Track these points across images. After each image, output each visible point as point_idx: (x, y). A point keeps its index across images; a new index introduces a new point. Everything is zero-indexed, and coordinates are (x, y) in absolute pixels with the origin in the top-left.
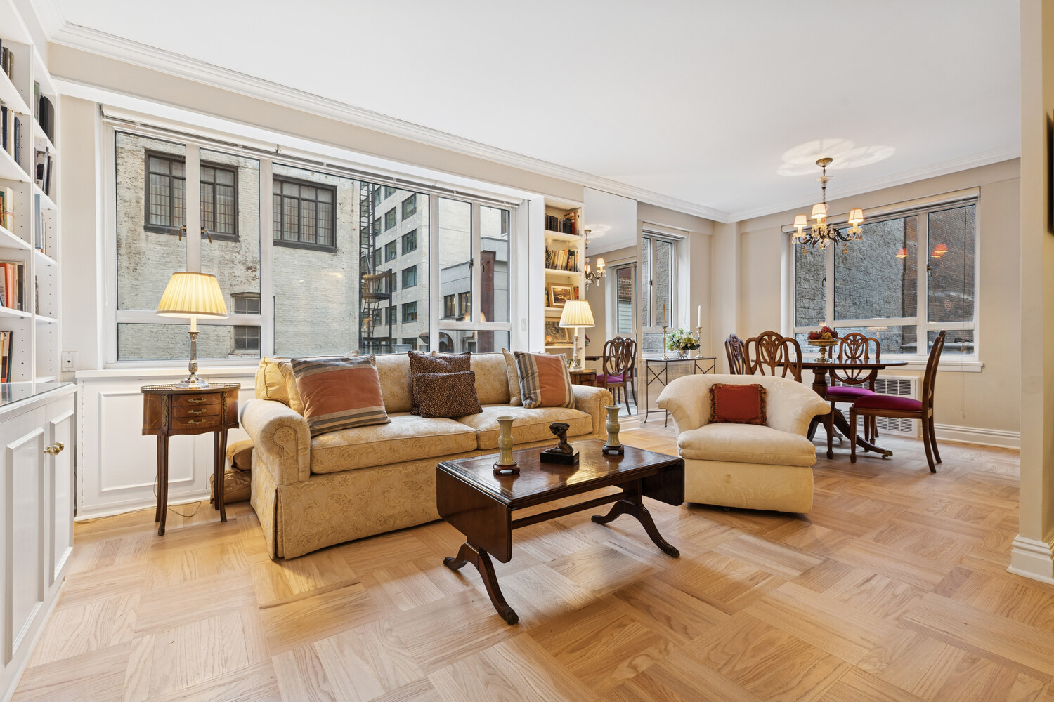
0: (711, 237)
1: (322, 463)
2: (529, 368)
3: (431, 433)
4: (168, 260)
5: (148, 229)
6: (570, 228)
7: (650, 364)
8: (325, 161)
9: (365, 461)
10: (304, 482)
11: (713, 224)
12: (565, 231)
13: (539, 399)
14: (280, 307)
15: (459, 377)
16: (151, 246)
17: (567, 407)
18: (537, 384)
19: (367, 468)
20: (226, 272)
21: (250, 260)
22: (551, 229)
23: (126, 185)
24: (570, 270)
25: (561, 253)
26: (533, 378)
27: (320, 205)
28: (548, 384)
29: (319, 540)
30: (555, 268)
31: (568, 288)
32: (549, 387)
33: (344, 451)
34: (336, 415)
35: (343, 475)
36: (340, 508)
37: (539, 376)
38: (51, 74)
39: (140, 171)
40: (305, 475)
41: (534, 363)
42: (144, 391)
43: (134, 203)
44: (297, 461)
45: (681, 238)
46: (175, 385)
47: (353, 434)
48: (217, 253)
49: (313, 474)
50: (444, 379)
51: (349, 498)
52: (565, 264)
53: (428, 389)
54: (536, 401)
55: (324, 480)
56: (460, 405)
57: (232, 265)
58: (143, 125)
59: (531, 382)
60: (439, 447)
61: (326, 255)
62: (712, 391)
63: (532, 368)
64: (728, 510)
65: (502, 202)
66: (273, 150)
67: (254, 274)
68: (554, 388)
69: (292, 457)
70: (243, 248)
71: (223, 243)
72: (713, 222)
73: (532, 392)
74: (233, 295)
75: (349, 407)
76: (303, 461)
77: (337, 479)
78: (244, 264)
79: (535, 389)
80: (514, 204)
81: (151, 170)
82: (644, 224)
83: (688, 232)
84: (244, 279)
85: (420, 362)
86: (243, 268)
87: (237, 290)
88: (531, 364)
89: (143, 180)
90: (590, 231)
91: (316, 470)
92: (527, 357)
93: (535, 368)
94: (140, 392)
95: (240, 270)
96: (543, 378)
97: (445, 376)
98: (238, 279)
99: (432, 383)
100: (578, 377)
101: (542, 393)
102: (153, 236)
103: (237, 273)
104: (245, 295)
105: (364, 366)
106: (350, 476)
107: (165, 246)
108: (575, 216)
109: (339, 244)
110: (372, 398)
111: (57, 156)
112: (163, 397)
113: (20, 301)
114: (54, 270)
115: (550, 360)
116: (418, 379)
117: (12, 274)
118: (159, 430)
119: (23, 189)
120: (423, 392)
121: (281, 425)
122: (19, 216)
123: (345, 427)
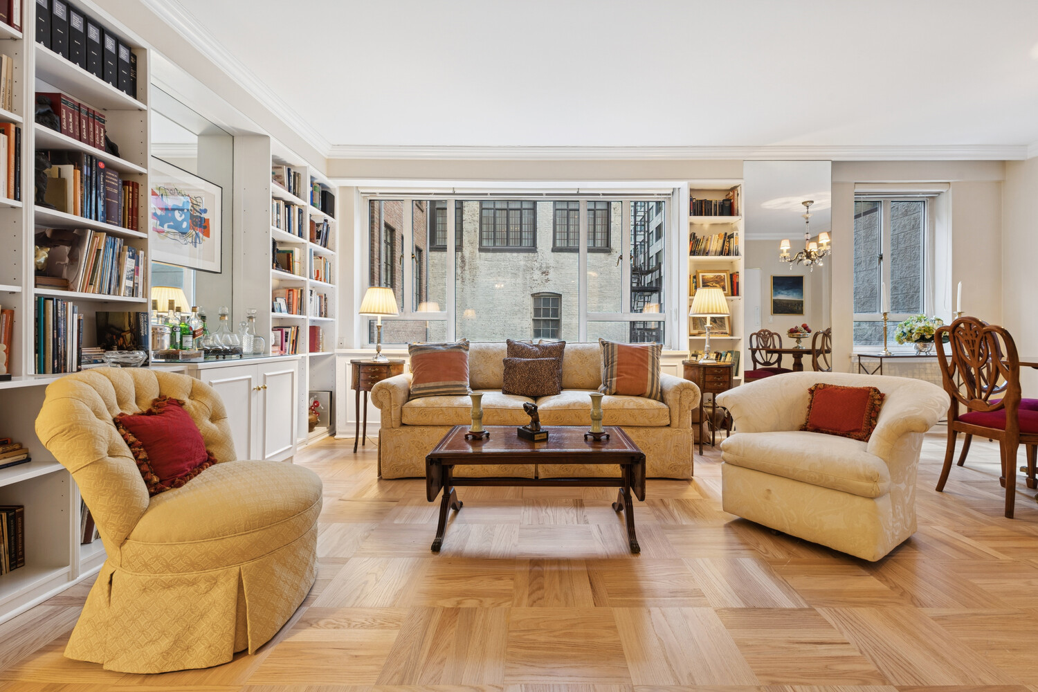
0: (999, 183)
1: (407, 417)
2: (610, 356)
3: (491, 406)
4: (492, 271)
5: (481, 250)
6: (728, 208)
7: (863, 360)
8: (489, 192)
9: (436, 421)
10: (396, 428)
11: (1003, 164)
12: (721, 214)
13: (614, 387)
14: (565, 303)
15: (541, 362)
16: (482, 262)
17: (649, 397)
18: (615, 372)
19: (440, 426)
20: (528, 277)
21: (544, 266)
22: (695, 215)
23: (469, 221)
24: (728, 255)
25: (715, 237)
26: (612, 367)
27: (598, 213)
28: (626, 373)
29: (404, 471)
30: (707, 254)
31: (722, 274)
32: (626, 376)
33: (422, 410)
34: (427, 385)
35: (422, 428)
36: (418, 451)
37: (618, 365)
38: (328, 177)
39: (476, 209)
40: (396, 424)
41: (616, 352)
42: (353, 362)
43: (473, 233)
44: (391, 413)
45: (939, 193)
46: (369, 360)
47: (433, 400)
48: (522, 263)
49: (404, 425)
50: (527, 363)
51: (425, 446)
52: (719, 249)
53: (511, 371)
54: (611, 388)
55: (408, 429)
56: (538, 386)
57: (532, 271)
58: (380, 193)
59: (609, 370)
60: (496, 418)
61: (602, 255)
62: (811, 391)
63: (612, 357)
64: (775, 533)
65: (653, 195)
66: (451, 192)
67: (547, 277)
68: (633, 377)
69: (388, 410)
70: (540, 257)
71: (526, 254)
72: (1004, 162)
73: (609, 379)
74: (533, 295)
75: (437, 380)
76: (395, 413)
77: (417, 430)
78: (540, 269)
79: (612, 377)
80: (666, 194)
81: (483, 207)
82: (857, 185)
83: (949, 183)
84: (539, 282)
85: (513, 349)
86: (539, 273)
87: (535, 291)
88: (613, 353)
89: (478, 216)
90: (812, 202)
91: (404, 421)
92: (610, 346)
93: (616, 357)
94: (350, 363)
95: (537, 275)
96: (622, 367)
97: (528, 361)
98: (536, 282)
99: (515, 366)
100: (702, 369)
101: (617, 381)
102: (483, 254)
103: (535, 277)
104: (541, 294)
105: (458, 350)
106: (426, 430)
107: (491, 261)
108: (734, 195)
109: (613, 245)
110: (460, 375)
111: (336, 223)
112: (357, 366)
113: (301, 309)
114: (334, 290)
115: (635, 349)
116: (505, 362)
117: (296, 295)
118: (357, 387)
119: (304, 247)
120: (506, 373)
121: (381, 387)
122: (302, 262)
123: (436, 394)
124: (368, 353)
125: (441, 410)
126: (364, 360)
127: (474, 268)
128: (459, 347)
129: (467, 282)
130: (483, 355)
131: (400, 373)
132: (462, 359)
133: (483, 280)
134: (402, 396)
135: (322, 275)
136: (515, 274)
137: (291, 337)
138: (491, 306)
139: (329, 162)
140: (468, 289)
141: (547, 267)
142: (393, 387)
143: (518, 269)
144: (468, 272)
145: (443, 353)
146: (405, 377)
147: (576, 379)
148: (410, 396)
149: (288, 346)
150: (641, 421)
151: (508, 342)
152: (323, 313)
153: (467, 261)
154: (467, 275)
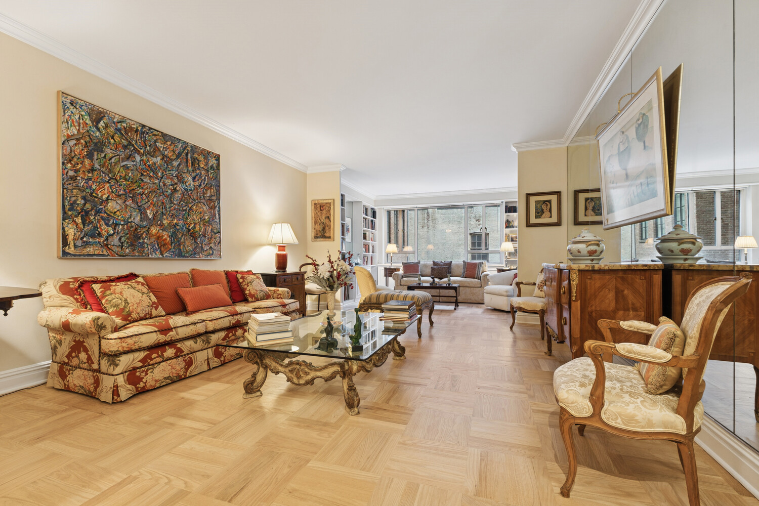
4: (445, 220)
15: (444, 268)
17: (476, 279)
18: (466, 271)
20: (467, 223)
21: (477, 216)
22: (508, 212)
26: (466, 269)
30: (513, 227)
32: (469, 272)
34: (407, 274)
38: (374, 206)
40: (399, 285)
42: (384, 268)
44: (397, 281)
47: (409, 278)
50: (439, 268)
54: (464, 276)
56: (441, 275)
59: (464, 271)
67: (479, 222)
68: (471, 273)
70: (475, 211)
74: (470, 234)
75: (410, 273)
76: (399, 282)
78: (475, 218)
84: (474, 226)
85: (435, 264)
86: (475, 220)
87: (472, 231)
98: (472, 226)
99: (435, 269)
101: (466, 274)
103: (472, 223)
104: (476, 234)
110: (417, 271)
111: (377, 221)
112: (386, 269)
113: (369, 252)
114: (376, 244)
115: (473, 264)
116: (432, 267)
117: (367, 246)
118: (386, 275)
119: (369, 232)
120: (432, 271)
121: (395, 274)
122: (369, 236)
123: (410, 277)
124: (388, 265)
125: (412, 281)
126: (388, 267)
127: (434, 220)
128: (417, 263)
129: (430, 227)
130: (425, 266)
131: (399, 271)
132: (418, 266)
133: (440, 226)
134: (401, 277)
135: (373, 239)
136: (460, 222)
137: (366, 260)
138: (445, 241)
139: (375, 201)
140: (431, 231)
141: (479, 217)
142: (398, 274)
143: (461, 219)
144: (431, 222)
145: (412, 265)
146: (401, 272)
147: (456, 274)
148: (403, 277)
149: (365, 263)
150: (471, 285)
151: (433, 261)
152: (373, 252)
153: (430, 215)
154: (430, 223)
